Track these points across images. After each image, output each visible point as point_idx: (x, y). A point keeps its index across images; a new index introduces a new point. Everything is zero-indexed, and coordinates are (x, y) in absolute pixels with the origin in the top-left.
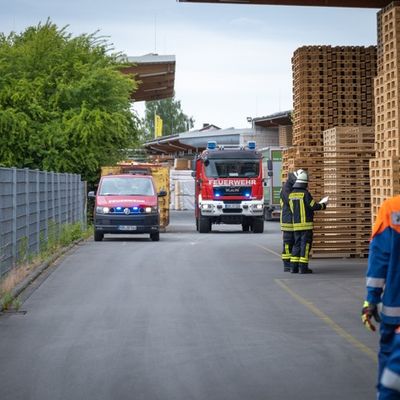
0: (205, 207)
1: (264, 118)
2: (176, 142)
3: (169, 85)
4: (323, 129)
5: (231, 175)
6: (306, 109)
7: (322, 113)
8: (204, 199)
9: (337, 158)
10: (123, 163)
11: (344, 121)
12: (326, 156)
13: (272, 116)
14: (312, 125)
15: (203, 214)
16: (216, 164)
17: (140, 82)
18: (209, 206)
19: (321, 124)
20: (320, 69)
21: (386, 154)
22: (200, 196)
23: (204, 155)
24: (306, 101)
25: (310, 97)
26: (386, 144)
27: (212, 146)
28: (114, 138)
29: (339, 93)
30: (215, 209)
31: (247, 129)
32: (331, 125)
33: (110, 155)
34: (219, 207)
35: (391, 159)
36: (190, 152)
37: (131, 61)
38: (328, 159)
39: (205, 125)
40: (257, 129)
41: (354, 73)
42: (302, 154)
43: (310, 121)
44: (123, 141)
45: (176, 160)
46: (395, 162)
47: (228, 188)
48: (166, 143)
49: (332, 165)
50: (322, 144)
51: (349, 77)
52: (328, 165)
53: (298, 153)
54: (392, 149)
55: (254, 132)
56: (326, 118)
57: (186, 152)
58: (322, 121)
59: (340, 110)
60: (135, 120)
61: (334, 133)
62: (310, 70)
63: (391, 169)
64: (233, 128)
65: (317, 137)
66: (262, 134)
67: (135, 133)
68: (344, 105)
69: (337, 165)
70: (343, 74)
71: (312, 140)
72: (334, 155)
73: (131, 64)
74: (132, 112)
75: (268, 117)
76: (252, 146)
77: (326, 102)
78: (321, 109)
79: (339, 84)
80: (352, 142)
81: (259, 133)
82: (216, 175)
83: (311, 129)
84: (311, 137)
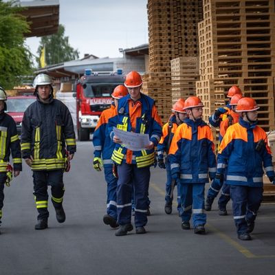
0: (84, 121)
1: (132, 49)
2: (62, 70)
3: (55, 23)
4: (171, 59)
5: (104, 95)
6: (157, 44)
7: (170, 46)
8: (83, 114)
9: (180, 81)
10: (19, 87)
11: (186, 52)
12: (173, 79)
13: (139, 47)
14: (162, 56)
15: (83, 126)
16: (93, 87)
17: (31, 22)
18: (88, 120)
19: (170, 55)
20: (168, 13)
21: (206, 77)
22: (80, 112)
23: (83, 80)
24: (157, 38)
25: (161, 35)
26: (206, 70)
27: (88, 73)
28: (11, 68)
29: (183, 31)
30: (92, 122)
31: (119, 58)
32: (177, 55)
33: (9, 82)
34: (95, 121)
35: (208, 81)
36: (73, 78)
37: (23, 6)
38: (175, 81)
39: (86, 55)
40: (127, 58)
41: (194, 16)
42: (153, 78)
43: (161, 53)
44: (19, 70)
45: (62, 84)
46: (211, 83)
47: (102, 105)
48: (54, 71)
49: (177, 86)
50: (170, 70)
51: (190, 19)
52: (175, 86)
53: (150, 77)
54: (210, 74)
55: (125, 60)
56: (173, 50)
57: (70, 77)
58: (170, 52)
59: (184, 44)
60: (28, 53)
61: (178, 62)
62: (161, 14)
63: (209, 88)
64: (107, 58)
65: (166, 65)
66: (131, 62)
67: (27, 64)
68: (186, 40)
69: (181, 86)
70: (185, 16)
71: (163, 67)
72: (179, 79)
73: (23, 8)
74: (25, 46)
75: (136, 48)
76: (120, 72)
77: (173, 38)
78: (169, 43)
79: (183, 24)
80: (192, 68)
81: (129, 61)
82: (92, 95)
83: (162, 59)
84: (162, 65)
